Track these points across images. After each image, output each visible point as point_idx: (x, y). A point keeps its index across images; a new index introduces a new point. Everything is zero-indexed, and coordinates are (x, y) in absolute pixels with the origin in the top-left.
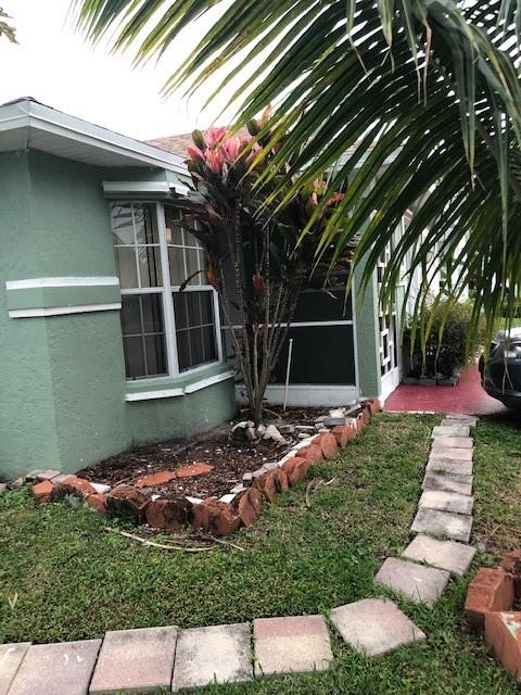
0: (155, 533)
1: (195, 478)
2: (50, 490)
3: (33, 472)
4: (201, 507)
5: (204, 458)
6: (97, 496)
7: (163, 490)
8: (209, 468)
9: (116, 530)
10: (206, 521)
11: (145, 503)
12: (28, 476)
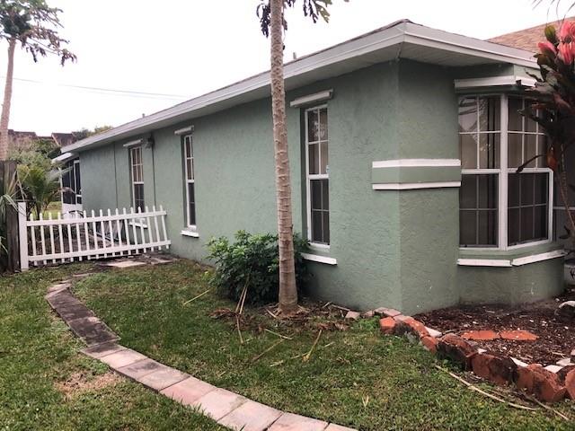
0: (480, 381)
1: (519, 342)
2: (393, 326)
3: (381, 309)
4: (525, 370)
5: (528, 327)
6: (430, 338)
7: (489, 346)
8: (533, 337)
9: (446, 370)
10: (531, 383)
11: (472, 354)
12: (377, 311)
